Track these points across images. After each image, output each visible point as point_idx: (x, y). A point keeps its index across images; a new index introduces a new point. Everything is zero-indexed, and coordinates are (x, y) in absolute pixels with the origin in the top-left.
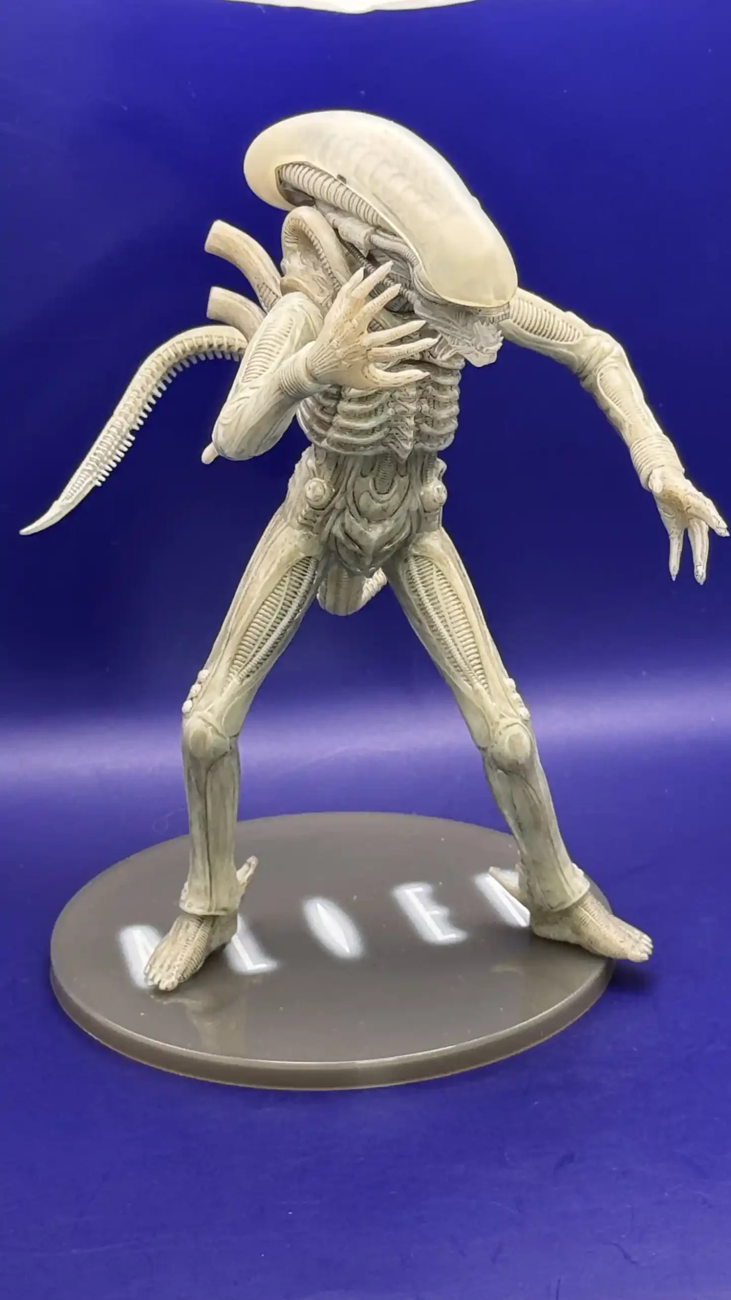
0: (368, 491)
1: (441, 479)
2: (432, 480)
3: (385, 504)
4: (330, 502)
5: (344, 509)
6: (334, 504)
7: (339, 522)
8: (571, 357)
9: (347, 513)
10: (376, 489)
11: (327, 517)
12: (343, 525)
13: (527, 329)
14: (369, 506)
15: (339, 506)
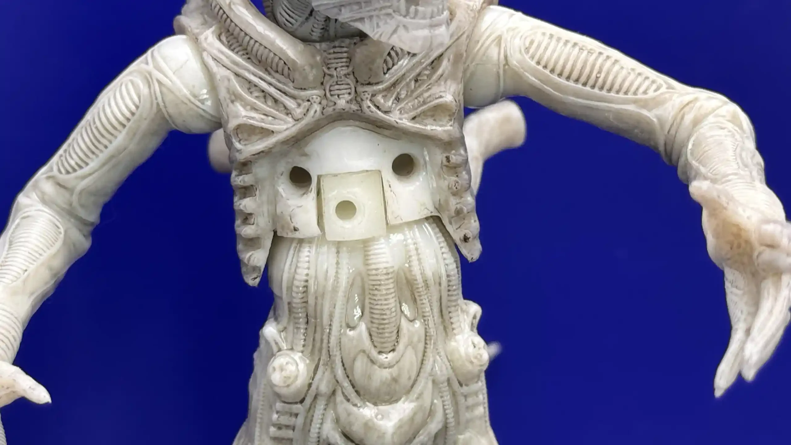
0: (364, 351)
1: (475, 330)
2: (462, 331)
3: (394, 371)
4: (310, 385)
5: (334, 393)
6: (317, 389)
7: (331, 414)
8: (649, 122)
9: (339, 398)
10: (375, 347)
11: (311, 411)
12: (337, 421)
13: (560, 75)
14: (370, 377)
15: (324, 388)
